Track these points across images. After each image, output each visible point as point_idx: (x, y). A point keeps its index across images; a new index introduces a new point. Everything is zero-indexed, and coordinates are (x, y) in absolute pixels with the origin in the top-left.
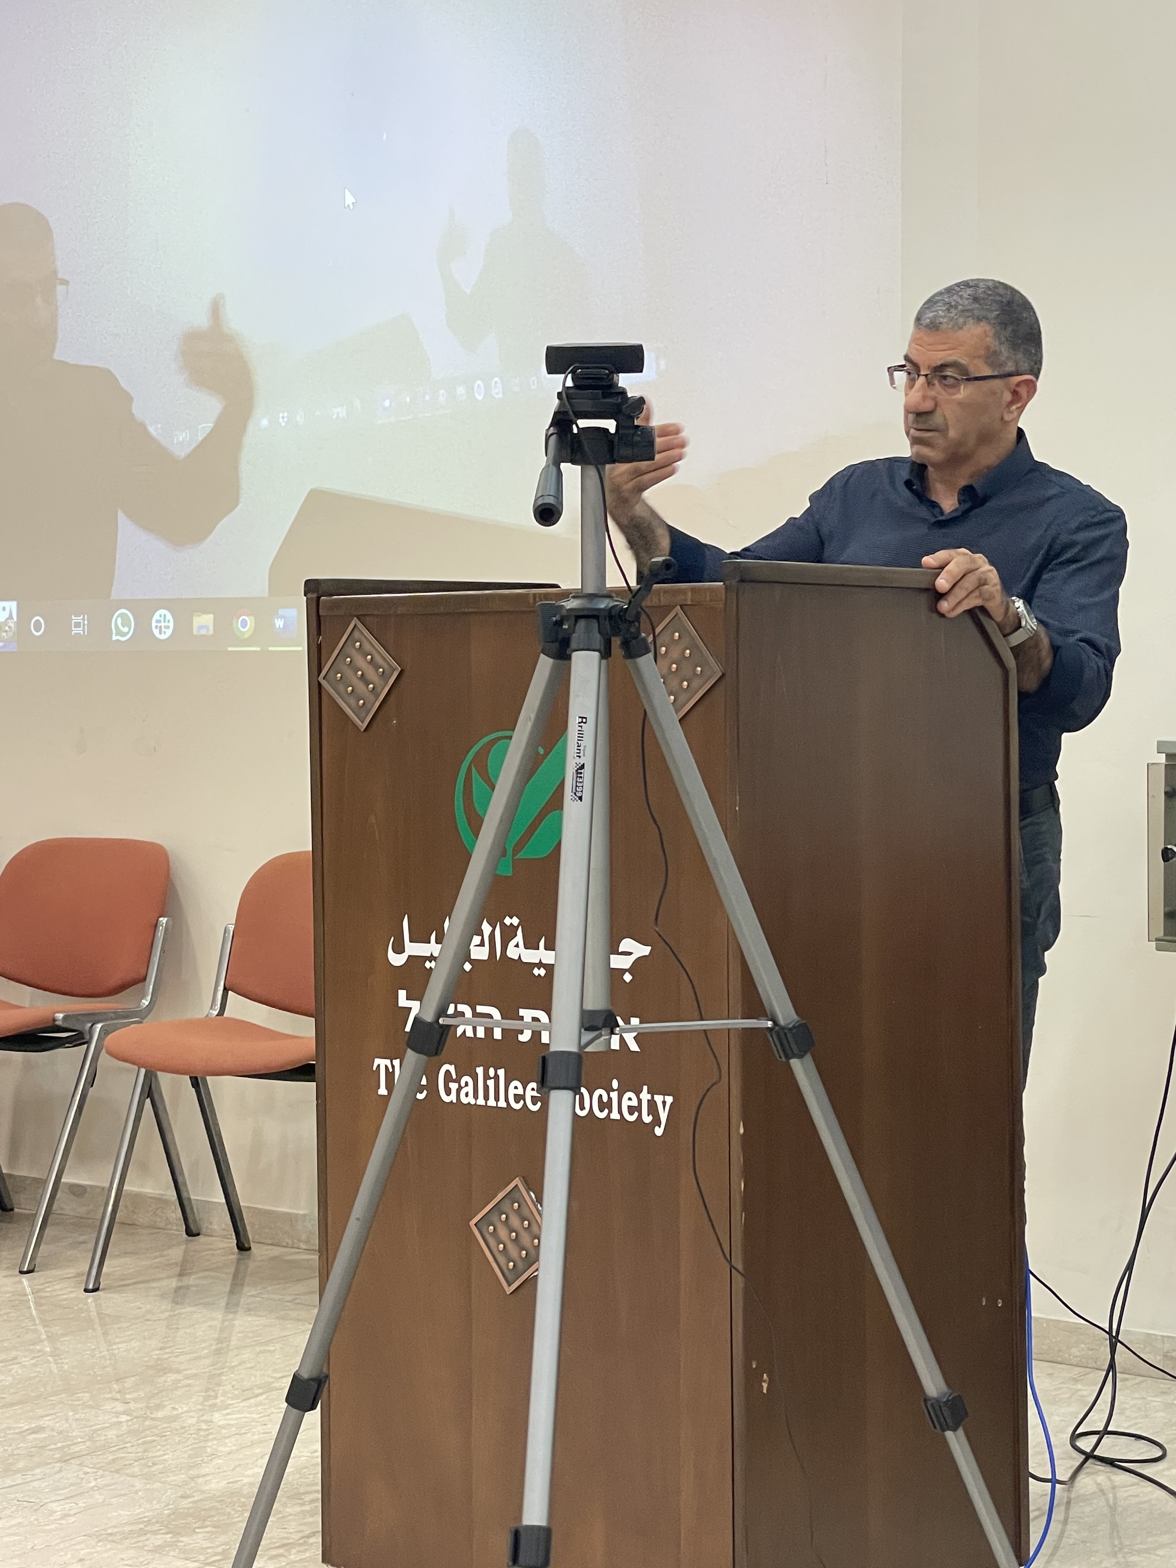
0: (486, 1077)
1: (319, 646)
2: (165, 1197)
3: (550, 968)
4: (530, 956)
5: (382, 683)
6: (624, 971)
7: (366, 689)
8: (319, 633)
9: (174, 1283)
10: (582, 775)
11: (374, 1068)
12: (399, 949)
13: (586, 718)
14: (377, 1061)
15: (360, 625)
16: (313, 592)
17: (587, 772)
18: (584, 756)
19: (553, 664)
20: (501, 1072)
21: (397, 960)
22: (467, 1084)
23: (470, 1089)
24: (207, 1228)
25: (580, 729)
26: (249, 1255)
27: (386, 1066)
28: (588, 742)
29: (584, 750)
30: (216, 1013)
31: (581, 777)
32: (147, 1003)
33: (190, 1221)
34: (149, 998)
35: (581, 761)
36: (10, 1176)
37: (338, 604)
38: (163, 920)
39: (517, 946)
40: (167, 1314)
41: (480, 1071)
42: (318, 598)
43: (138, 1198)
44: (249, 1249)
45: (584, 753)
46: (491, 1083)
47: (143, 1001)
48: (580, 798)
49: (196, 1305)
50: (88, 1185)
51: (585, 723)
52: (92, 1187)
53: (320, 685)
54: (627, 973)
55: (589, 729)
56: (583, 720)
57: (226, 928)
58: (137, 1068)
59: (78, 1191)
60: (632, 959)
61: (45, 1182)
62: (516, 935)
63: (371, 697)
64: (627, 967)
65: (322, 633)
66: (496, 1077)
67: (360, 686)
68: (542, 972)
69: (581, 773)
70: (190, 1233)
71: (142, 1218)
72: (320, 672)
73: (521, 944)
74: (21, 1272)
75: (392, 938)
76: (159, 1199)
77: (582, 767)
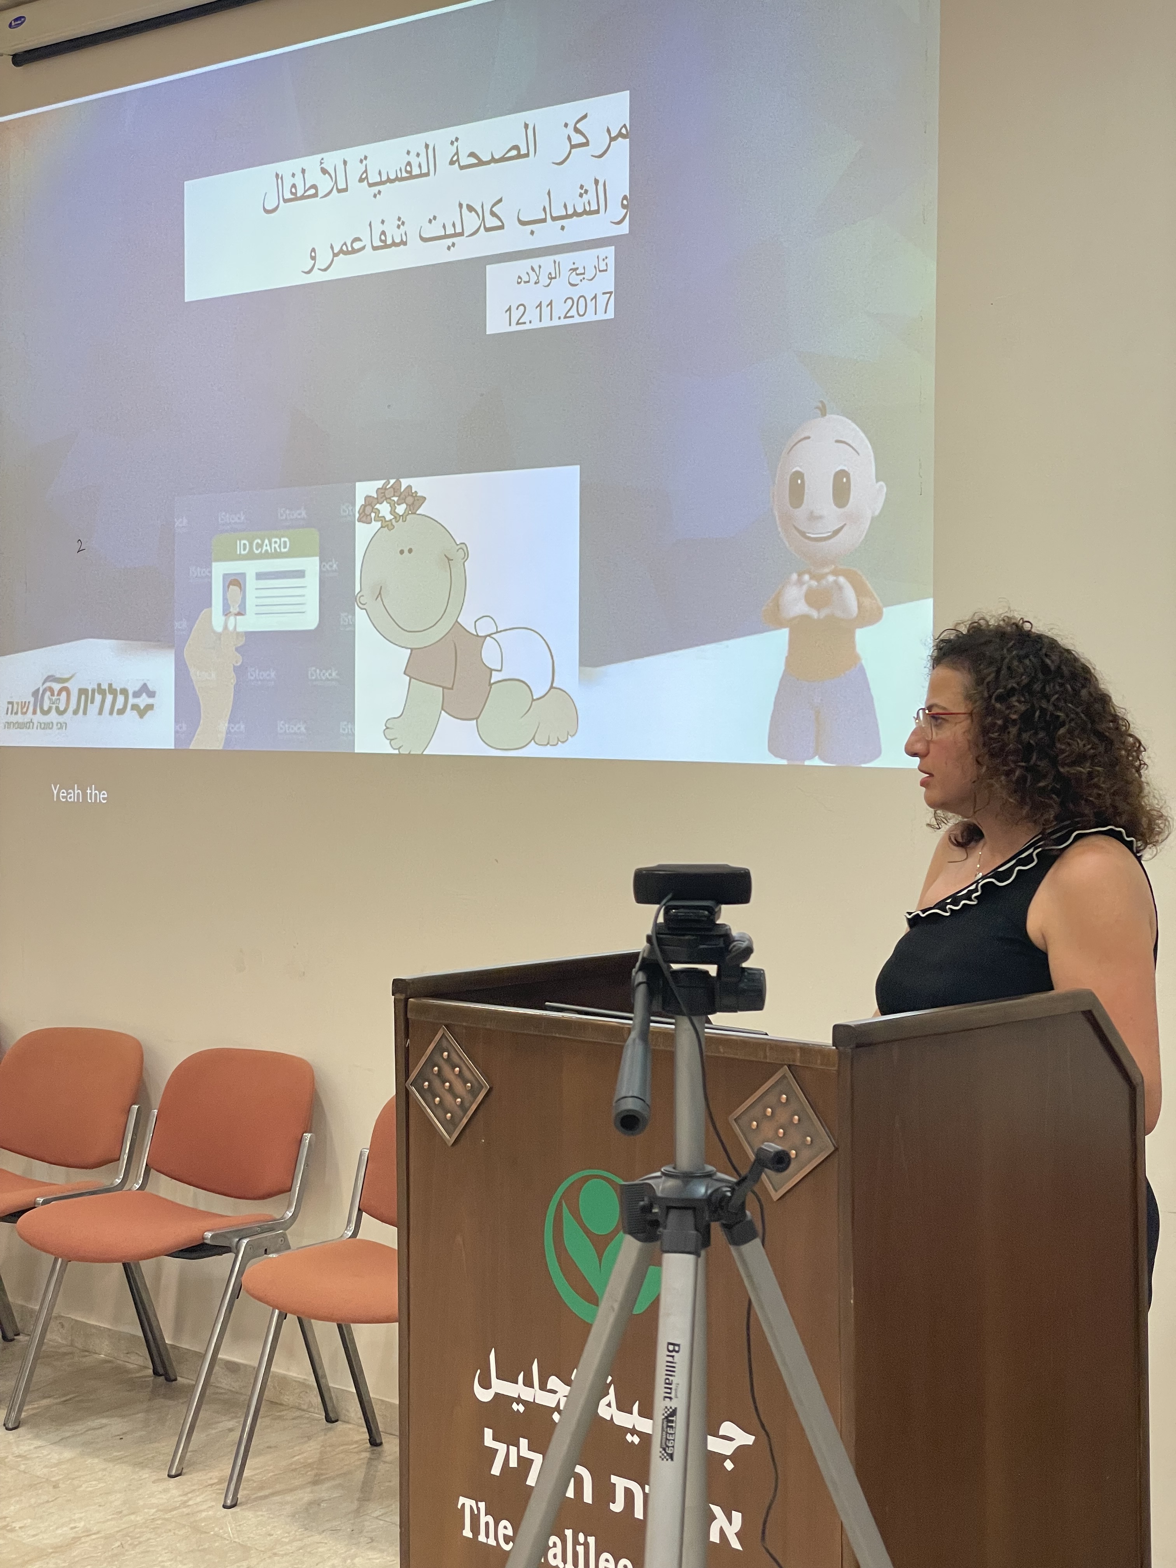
0: (576, 1542)
1: (407, 1050)
2: (307, 1383)
3: (646, 1438)
4: (622, 1419)
5: (472, 1099)
6: (726, 1457)
7: (453, 1102)
8: (407, 1036)
9: (306, 1496)
10: (673, 1425)
11: (459, 1507)
12: (486, 1384)
13: (678, 1345)
14: (462, 1500)
15: (449, 1035)
16: (401, 993)
17: (680, 1420)
18: (676, 1397)
19: (641, 1250)
20: (591, 1540)
21: (484, 1395)
22: (555, 1545)
23: (558, 1550)
24: (345, 1415)
25: (670, 1359)
26: (380, 1453)
27: (471, 1507)
28: (680, 1379)
29: (676, 1390)
30: (350, 1234)
31: (671, 1427)
32: (290, 1215)
33: (329, 1409)
34: (293, 1210)
35: (673, 1404)
36: (174, 1347)
37: (427, 1009)
38: (308, 1136)
39: (609, 1405)
40: (296, 1544)
41: (569, 1533)
42: (406, 1000)
43: (284, 1381)
44: (381, 1444)
45: (676, 1392)
46: (580, 1549)
47: (288, 1212)
48: (671, 1456)
49: (323, 1531)
50: (243, 1364)
51: (677, 1352)
52: (245, 1366)
53: (407, 1093)
54: (728, 1460)
55: (681, 1359)
56: (673, 1348)
57: (361, 1152)
58: (271, 1308)
59: (233, 1368)
60: (733, 1446)
61: (204, 1356)
62: (608, 1394)
63: (460, 1112)
64: (729, 1453)
65: (410, 1036)
66: (586, 1545)
67: (448, 1098)
68: (636, 1440)
69: (672, 1421)
70: (329, 1420)
71: (288, 1399)
72: (407, 1077)
73: (614, 1404)
74: (170, 1476)
75: (479, 1371)
76: (303, 1384)
77: (674, 1413)
